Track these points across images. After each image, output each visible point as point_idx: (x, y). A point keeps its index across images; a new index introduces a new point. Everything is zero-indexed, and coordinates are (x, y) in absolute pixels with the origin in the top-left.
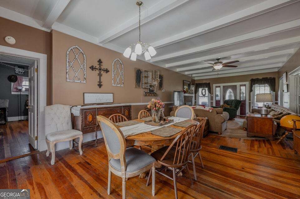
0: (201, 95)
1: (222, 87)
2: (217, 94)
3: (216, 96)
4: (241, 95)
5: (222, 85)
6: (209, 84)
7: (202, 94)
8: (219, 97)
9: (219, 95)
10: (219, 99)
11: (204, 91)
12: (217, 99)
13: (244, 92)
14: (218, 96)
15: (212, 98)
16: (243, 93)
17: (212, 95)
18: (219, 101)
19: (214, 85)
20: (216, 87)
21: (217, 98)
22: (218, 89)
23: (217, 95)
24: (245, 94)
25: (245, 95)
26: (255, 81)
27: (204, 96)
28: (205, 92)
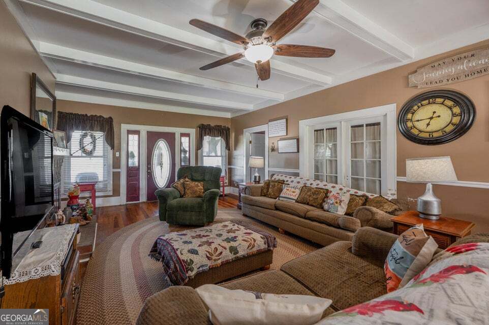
0: (80, 153)
1: (144, 135)
2: (130, 150)
3: (129, 155)
4: (182, 155)
5: (144, 129)
6: (110, 120)
7: (82, 148)
8: (136, 159)
9: (136, 154)
10: (137, 165)
11: (88, 140)
12: (130, 165)
13: (187, 149)
14: (133, 156)
15: (116, 163)
16: (185, 152)
17: (117, 154)
18: (137, 169)
19: (125, 127)
20: (130, 132)
21: (130, 161)
22: (133, 139)
23: (132, 152)
24: (188, 153)
25: (187, 155)
26: (206, 129)
27: (90, 154)
28: (94, 142)
